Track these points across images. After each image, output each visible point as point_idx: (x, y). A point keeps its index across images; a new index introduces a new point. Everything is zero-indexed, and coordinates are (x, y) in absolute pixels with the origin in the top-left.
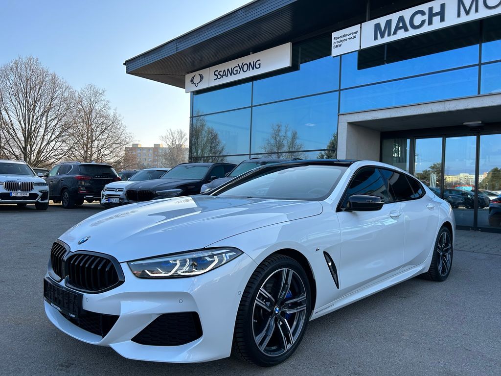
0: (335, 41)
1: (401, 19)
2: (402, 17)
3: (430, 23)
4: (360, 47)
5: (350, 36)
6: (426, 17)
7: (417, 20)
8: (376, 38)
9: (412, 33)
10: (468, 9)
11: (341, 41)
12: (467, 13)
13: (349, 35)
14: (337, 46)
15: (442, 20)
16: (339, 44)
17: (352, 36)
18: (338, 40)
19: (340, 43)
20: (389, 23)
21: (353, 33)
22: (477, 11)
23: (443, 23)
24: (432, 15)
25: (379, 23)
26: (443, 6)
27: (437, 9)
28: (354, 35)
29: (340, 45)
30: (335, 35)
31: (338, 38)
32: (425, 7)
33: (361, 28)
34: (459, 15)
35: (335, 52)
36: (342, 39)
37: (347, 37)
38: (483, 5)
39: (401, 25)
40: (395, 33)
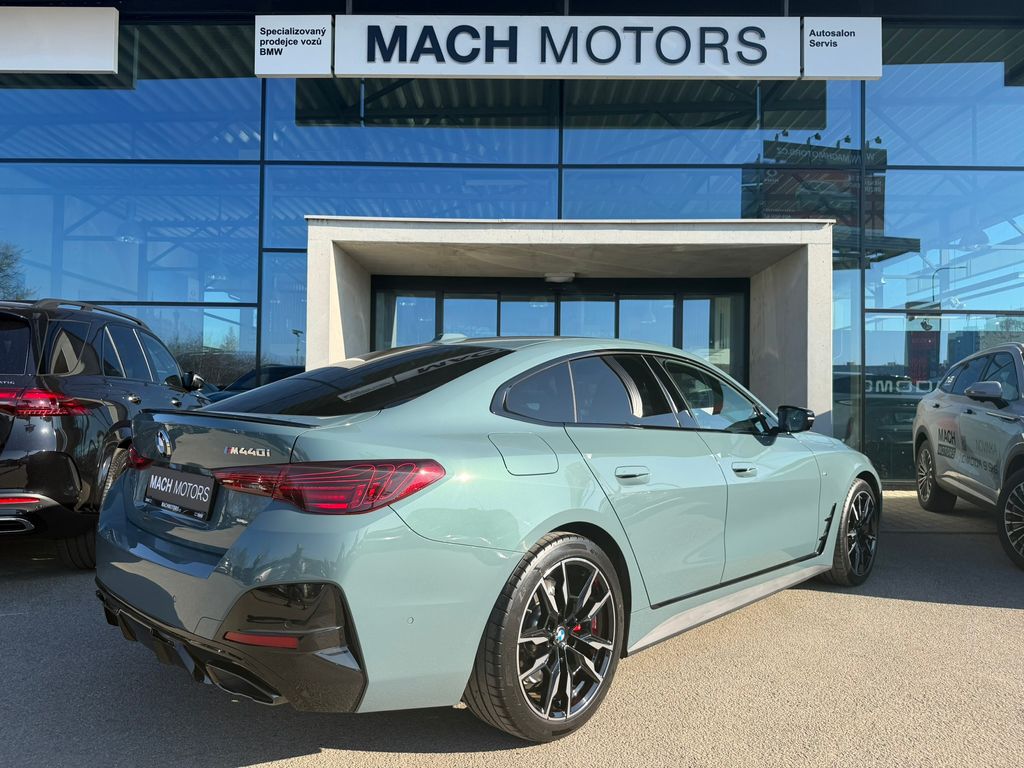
0: (265, 37)
1: (428, 32)
2: (431, 27)
3: (489, 58)
4: (333, 69)
5: (306, 37)
6: (480, 44)
7: (464, 44)
8: (371, 58)
9: (450, 69)
10: (559, 50)
11: (282, 42)
12: (559, 58)
13: (303, 32)
14: (270, 52)
15: (513, 58)
16: (275, 46)
17: (311, 37)
18: (272, 37)
19: (280, 46)
20: (400, 33)
21: (313, 32)
22: (575, 59)
23: (513, 65)
24: (491, 44)
25: (378, 27)
26: (513, 31)
27: (501, 34)
28: (315, 37)
29: (279, 52)
30: (262, 21)
31: (274, 32)
32: (479, 22)
33: (333, 25)
34: (543, 59)
35: (264, 66)
36: (283, 37)
37: (299, 38)
38: (586, 53)
39: (428, 44)
40: (415, 58)
